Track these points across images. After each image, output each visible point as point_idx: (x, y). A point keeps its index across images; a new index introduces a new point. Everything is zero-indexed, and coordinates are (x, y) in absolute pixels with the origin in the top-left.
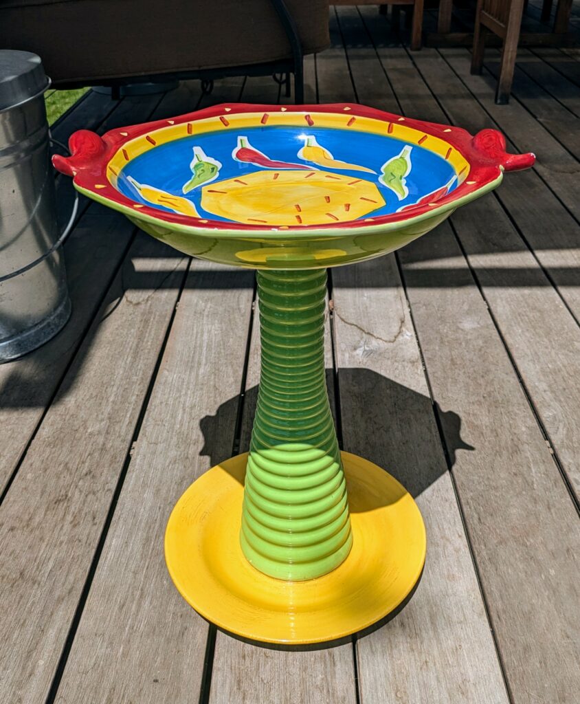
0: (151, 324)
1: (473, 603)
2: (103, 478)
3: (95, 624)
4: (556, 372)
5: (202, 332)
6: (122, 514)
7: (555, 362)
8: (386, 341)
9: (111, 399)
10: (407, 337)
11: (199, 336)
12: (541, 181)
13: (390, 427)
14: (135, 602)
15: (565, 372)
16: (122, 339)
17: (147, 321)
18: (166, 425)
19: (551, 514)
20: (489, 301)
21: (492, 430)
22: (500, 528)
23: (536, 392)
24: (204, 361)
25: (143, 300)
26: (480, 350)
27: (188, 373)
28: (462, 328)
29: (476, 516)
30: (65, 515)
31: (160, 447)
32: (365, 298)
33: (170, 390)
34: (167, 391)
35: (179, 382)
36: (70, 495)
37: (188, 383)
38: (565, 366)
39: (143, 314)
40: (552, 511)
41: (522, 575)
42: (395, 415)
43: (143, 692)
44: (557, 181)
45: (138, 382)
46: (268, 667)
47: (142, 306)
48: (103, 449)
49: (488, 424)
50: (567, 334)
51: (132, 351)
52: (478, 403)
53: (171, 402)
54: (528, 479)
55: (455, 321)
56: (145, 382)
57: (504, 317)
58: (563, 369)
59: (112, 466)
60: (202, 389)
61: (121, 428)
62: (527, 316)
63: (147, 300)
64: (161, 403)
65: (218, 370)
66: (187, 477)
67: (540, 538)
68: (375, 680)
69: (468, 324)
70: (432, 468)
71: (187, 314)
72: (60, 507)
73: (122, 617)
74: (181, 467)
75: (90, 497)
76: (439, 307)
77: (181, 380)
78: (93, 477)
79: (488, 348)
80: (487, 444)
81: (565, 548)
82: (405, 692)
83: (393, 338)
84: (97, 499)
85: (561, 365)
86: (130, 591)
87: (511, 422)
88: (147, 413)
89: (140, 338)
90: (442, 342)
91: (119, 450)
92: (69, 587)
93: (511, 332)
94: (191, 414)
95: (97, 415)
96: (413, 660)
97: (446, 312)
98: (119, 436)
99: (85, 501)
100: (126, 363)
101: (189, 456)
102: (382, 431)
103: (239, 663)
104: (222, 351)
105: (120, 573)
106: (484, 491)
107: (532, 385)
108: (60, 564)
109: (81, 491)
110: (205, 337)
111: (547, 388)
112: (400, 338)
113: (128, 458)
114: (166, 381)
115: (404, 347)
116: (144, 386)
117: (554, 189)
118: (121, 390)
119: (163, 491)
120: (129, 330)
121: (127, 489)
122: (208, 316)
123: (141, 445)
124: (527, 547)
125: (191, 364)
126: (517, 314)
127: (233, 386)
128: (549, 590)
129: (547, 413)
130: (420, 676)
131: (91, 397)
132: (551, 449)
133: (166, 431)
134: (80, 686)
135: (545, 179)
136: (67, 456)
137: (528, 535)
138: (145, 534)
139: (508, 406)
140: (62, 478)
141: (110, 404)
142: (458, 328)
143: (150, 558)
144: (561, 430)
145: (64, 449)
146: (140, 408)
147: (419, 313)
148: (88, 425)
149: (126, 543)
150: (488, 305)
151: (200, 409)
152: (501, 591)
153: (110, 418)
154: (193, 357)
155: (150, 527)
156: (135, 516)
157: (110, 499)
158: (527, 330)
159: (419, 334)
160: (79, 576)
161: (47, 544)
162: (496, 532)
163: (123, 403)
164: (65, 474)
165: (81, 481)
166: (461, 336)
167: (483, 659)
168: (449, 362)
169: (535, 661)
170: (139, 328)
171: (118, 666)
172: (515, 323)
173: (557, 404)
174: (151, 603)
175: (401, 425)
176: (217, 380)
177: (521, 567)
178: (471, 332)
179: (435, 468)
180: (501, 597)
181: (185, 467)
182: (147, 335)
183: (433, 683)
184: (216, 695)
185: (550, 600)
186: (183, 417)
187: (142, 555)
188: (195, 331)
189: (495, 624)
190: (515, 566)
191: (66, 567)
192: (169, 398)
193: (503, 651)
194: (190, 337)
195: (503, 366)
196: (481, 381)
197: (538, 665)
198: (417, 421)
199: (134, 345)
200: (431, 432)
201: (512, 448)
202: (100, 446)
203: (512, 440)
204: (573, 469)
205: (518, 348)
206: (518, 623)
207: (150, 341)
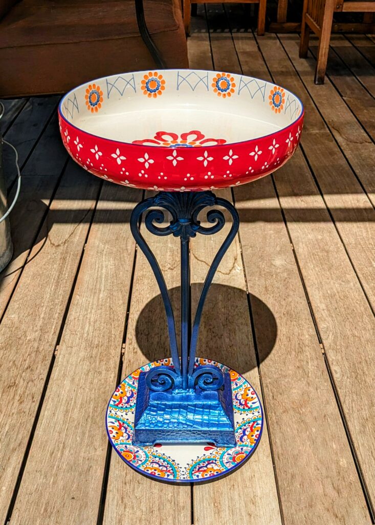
0: (67, 261)
1: (264, 450)
2: (38, 371)
3: (36, 464)
4: (332, 296)
5: (102, 267)
6: (50, 395)
7: (332, 289)
8: (224, 274)
9: (42, 316)
10: (238, 271)
11: (100, 270)
12: (339, 150)
13: (222, 335)
14: (60, 451)
15: (338, 297)
16: (48, 273)
17: (64, 259)
18: (78, 334)
19: (318, 393)
20: (294, 244)
21: (287, 338)
22: (285, 402)
23: (318, 310)
24: (103, 289)
25: (62, 243)
26: (285, 281)
27: (92, 297)
28: (274, 264)
29: (271, 394)
30: (14, 396)
31: (74, 349)
32: (212, 242)
33: (81, 309)
34: (78, 310)
35: (86, 303)
36: (17, 382)
37: (93, 304)
38: (338, 292)
39: (62, 254)
40: (318, 391)
41: (295, 432)
42: (226, 326)
43: (65, 505)
44: (351, 150)
45: (59, 304)
46: (139, 489)
47: (61, 248)
48: (37, 351)
49: (285, 333)
50: (343, 269)
51: (55, 281)
52: (280, 318)
53: (81, 318)
54: (306, 370)
55: (270, 259)
56: (63, 303)
57: (303, 257)
58: (337, 294)
59: (43, 363)
60: (101, 309)
61: (48, 336)
62: (318, 255)
63: (65, 243)
64: (75, 319)
65: (112, 295)
66: (91, 370)
67: (309, 408)
68: (203, 497)
69: (278, 262)
70: (247, 363)
71: (92, 254)
72: (11, 390)
73: (52, 461)
74: (88, 363)
75: (30, 383)
76: (260, 248)
77: (88, 302)
78: (32, 370)
79: (290, 278)
80: (283, 346)
81: (323, 415)
82: (220, 503)
83: (228, 272)
84: (35, 385)
85: (336, 292)
86: (57, 444)
87: (299, 331)
88: (65, 325)
89: (61, 272)
90: (260, 275)
91: (47, 352)
92: (19, 442)
93: (307, 267)
94: (94, 326)
95: (33, 328)
96: (226, 484)
97: (265, 252)
98: (48, 342)
99: (27, 386)
100: (51, 290)
101: (93, 356)
102: (217, 338)
103: (122, 487)
104: (115, 281)
105: (50, 433)
106: (278, 378)
107: (316, 305)
108: (12, 427)
109: (24, 380)
110: (104, 271)
111: (325, 308)
112: (233, 271)
113: (54, 357)
114: (78, 303)
115: (236, 278)
116: (63, 307)
117: (347, 157)
118: (48, 309)
119: (77, 379)
120: (53, 265)
121: (53, 378)
122: (106, 255)
123: (62, 348)
124: (300, 414)
125: (95, 291)
126: (312, 254)
127: (122, 306)
128: (310, 441)
129: (323, 325)
130: (229, 494)
131: (29, 315)
132: (323, 350)
133: (78, 339)
134: (28, 501)
135: (342, 148)
136: (15, 355)
137: (302, 406)
138: (65, 408)
139: (299, 320)
140: (12, 371)
141: (41, 319)
142: (272, 264)
143: (69, 423)
144: (330, 337)
145: (12, 351)
146: (60, 322)
147: (247, 253)
148: (27, 334)
149: (54, 413)
150: (293, 247)
151: (100, 323)
152: (281, 442)
153: (41, 330)
154: (96, 286)
155: (68, 403)
156: (59, 396)
157: (43, 385)
158: (317, 266)
159: (246, 268)
160: (25, 435)
161: (4, 415)
162: (282, 405)
163: (49, 319)
164: (14, 369)
165: (24, 373)
166: (274, 270)
167: (267, 484)
168: (264, 289)
169: (297, 485)
170: (59, 264)
171: (50, 490)
172: (309, 260)
173: (330, 319)
174: (69, 452)
175: (229, 334)
176: (111, 302)
177: (295, 427)
178: (280, 267)
179: (249, 363)
180: (281, 445)
181: (90, 363)
182: (65, 269)
183: (237, 497)
184: (109, 506)
185: (310, 447)
186: (89, 329)
187: (64, 421)
188: (97, 266)
189: (276, 462)
190: (292, 426)
191: (16, 429)
192: (79, 315)
193: (279, 479)
194: (93, 271)
195: (299, 292)
196: (283, 303)
197: (299, 487)
198: (240, 331)
199: (56, 277)
200: (248, 338)
201: (298, 349)
202: (35, 349)
203: (299, 344)
204: (334, 364)
205: (309, 279)
206: (289, 461)
207: (67, 274)
